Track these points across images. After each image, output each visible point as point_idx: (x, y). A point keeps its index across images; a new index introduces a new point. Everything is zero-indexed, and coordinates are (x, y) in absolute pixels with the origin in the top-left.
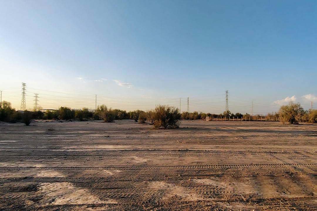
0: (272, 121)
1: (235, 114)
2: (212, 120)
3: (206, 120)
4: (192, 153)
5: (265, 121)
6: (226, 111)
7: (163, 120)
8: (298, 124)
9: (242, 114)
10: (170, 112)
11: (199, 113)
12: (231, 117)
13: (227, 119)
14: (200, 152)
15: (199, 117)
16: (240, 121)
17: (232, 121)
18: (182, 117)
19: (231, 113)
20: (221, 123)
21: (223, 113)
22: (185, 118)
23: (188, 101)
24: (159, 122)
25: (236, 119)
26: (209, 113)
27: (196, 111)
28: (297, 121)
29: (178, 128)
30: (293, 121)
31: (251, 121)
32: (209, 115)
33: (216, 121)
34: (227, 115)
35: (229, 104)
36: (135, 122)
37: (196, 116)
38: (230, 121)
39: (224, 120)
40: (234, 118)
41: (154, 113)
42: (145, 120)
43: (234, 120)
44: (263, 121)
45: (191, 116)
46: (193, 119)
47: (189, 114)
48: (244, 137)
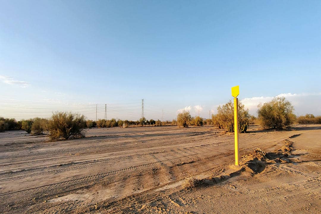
0: (175, 126)
1: (149, 121)
2: (128, 127)
3: (123, 127)
4: (76, 165)
5: (170, 126)
6: (142, 118)
7: (63, 130)
8: (188, 127)
9: (155, 120)
10: (73, 120)
11: (117, 121)
12: (146, 124)
13: (142, 126)
14: (87, 163)
15: (116, 124)
16: (152, 126)
17: (146, 127)
18: (98, 124)
19: (146, 120)
20: (135, 129)
21: (139, 120)
22: (101, 126)
23: (106, 107)
24: (57, 133)
25: (149, 125)
26: (127, 120)
27: (113, 118)
28: (187, 125)
29: (83, 137)
30: (185, 125)
31: (160, 126)
32: (127, 122)
33: (131, 127)
34: (143, 122)
35: (144, 111)
36: (26, 134)
37: (113, 123)
38: (144, 127)
39: (139, 126)
40: (148, 124)
41: (51, 121)
42: (42, 130)
43: (147, 126)
44: (169, 126)
45: (108, 124)
46: (109, 127)
47: (106, 122)
48: (143, 142)
